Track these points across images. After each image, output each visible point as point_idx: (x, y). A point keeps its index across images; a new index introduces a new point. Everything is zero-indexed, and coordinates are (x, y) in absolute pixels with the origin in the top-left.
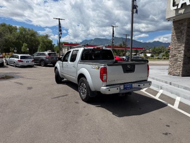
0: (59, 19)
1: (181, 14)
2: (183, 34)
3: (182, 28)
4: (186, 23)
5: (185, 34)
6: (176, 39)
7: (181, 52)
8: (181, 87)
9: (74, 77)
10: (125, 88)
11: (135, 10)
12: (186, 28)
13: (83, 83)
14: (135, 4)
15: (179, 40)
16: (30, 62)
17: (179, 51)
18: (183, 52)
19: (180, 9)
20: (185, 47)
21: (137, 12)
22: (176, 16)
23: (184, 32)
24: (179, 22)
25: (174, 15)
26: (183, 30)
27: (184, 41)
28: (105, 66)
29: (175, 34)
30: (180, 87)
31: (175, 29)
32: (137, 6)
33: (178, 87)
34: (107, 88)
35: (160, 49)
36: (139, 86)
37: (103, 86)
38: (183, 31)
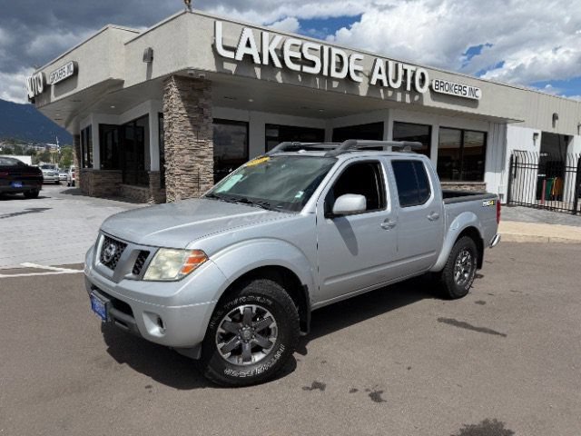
6: (189, 125)
9: (435, 251)
12: (210, 103)
17: (200, 157)
18: (212, 160)
26: (203, 105)
27: (211, 133)
29: (184, 111)
38: (205, 110)
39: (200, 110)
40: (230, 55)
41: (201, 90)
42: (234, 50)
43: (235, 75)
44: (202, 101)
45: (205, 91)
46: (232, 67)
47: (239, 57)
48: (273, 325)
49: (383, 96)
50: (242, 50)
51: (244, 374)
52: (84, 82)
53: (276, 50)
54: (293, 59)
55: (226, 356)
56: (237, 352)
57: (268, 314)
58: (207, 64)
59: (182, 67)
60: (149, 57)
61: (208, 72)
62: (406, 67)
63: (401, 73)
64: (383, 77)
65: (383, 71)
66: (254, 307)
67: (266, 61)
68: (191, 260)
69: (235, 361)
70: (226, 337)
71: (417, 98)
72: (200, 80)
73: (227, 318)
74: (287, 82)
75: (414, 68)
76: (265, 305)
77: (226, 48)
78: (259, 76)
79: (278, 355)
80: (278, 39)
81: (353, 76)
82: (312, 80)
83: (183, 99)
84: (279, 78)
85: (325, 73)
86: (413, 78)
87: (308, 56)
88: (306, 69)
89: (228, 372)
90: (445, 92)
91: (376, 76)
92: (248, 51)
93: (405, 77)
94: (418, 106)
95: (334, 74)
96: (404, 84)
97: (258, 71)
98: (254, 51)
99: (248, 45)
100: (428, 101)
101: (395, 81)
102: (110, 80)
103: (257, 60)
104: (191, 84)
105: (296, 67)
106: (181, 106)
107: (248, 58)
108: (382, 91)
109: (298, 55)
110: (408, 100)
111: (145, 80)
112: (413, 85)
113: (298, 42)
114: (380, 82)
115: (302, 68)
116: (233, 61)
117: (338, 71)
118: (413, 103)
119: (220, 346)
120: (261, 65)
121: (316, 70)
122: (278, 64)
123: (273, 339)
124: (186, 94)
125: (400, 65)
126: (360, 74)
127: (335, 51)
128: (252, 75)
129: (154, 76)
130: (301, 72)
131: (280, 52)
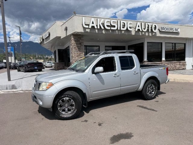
15: (79, 49)
22: (84, 32)
27: (84, 50)
38: (82, 43)
39: (80, 44)
40: (87, 27)
41: (80, 38)
42: (89, 25)
43: (89, 32)
44: (81, 41)
45: (82, 38)
46: (88, 30)
47: (90, 27)
48: (74, 103)
49: (141, 35)
50: (91, 25)
51: (65, 116)
52: (52, 38)
53: (102, 24)
54: (108, 26)
55: (61, 111)
56: (64, 110)
57: (72, 100)
58: (81, 30)
59: (74, 32)
60: (66, 29)
61: (81, 32)
62: (148, 24)
63: (147, 26)
64: (140, 28)
65: (140, 26)
66: (68, 98)
67: (99, 27)
68: (49, 85)
69: (63, 113)
70: (61, 106)
71: (154, 34)
72: (80, 35)
73: (61, 101)
74: (106, 33)
75: (152, 24)
76: (71, 98)
77: (86, 25)
78: (97, 32)
79: (75, 112)
80: (102, 20)
81: (129, 29)
82: (115, 31)
83: (75, 41)
84: (104, 32)
85: (119, 29)
86: (152, 28)
87: (112, 24)
88: (112, 28)
89: (61, 115)
90: (165, 31)
91: (137, 28)
92: (93, 25)
93: (148, 27)
94: (155, 36)
95: (122, 29)
96: (148, 30)
97: (97, 30)
98: (95, 25)
99: (93, 23)
100: (158, 34)
101: (144, 29)
102: (57, 37)
103: (96, 27)
104: (77, 36)
105: (109, 28)
106: (75, 43)
107: (93, 27)
108: (140, 32)
109: (109, 24)
110: (150, 35)
111: (65, 36)
112: (152, 30)
113: (109, 20)
114: (139, 30)
115: (111, 28)
116: (88, 28)
117: (123, 28)
118: (152, 36)
119: (59, 108)
120: (97, 29)
121: (116, 28)
122: (103, 28)
123: (74, 108)
124: (76, 40)
125: (146, 24)
126: (132, 28)
127: (122, 22)
128: (95, 32)
129: (67, 35)
130: (111, 29)
131: (103, 24)
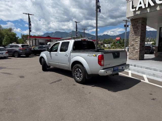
0: (29, 14)
1: (138, 14)
2: (139, 29)
3: (138, 25)
4: (141, 21)
5: (140, 30)
6: (133, 32)
7: (137, 42)
8: (144, 67)
9: (67, 64)
10: (114, 71)
11: (98, 10)
12: (140, 25)
13: (78, 69)
14: (98, 5)
15: (135, 33)
16: (4, 54)
17: (136, 42)
18: (139, 42)
19: (137, 11)
20: (141, 39)
21: (100, 11)
22: (134, 16)
23: (140, 28)
24: (135, 20)
25: (133, 15)
26: (138, 26)
27: (140, 34)
28: (102, 54)
29: (132, 29)
30: (142, 67)
31: (132, 26)
32: (100, 6)
33: (141, 68)
34: (105, 71)
35: (108, 41)
36: (123, 68)
37: (101, 69)
40: (134, 10)
47: (137, 9)
67: (147, 6)
78: (149, 11)
84: (158, 8)
92: (140, 6)
99: (140, 3)
124: (133, 24)
